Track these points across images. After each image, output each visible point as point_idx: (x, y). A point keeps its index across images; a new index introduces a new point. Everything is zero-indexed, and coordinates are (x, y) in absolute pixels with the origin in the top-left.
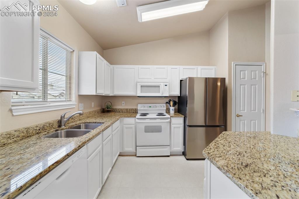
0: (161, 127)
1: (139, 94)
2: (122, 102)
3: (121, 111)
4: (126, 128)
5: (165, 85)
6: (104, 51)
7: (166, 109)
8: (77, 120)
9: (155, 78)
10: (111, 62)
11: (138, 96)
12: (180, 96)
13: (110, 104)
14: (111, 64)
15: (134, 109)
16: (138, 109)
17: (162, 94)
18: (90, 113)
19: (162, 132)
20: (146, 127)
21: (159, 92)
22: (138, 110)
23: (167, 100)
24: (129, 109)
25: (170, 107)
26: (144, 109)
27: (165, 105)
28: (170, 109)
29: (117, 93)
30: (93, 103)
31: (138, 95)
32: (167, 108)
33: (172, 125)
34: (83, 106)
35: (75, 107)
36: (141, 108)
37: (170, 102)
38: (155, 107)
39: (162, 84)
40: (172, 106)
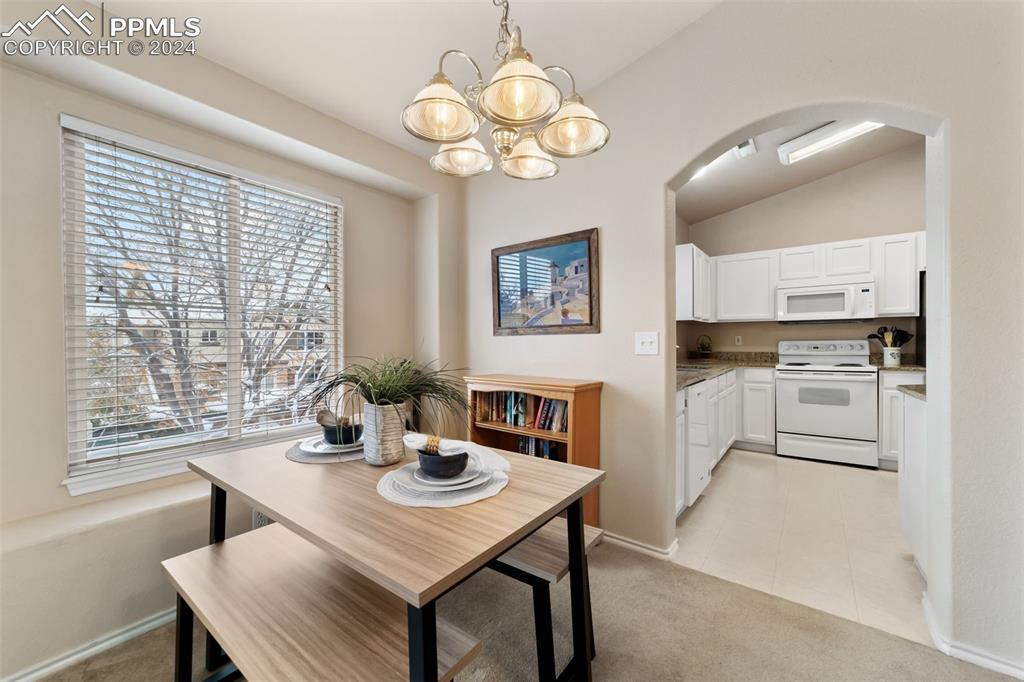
1: (782, 316)
2: (737, 337)
3: (733, 358)
4: (751, 389)
5: (863, 291)
6: (690, 227)
7: (868, 353)
9: (828, 276)
10: (711, 250)
11: (780, 322)
12: (918, 315)
13: (707, 340)
14: (710, 256)
15: (767, 353)
16: (780, 353)
17: (853, 313)
19: (850, 406)
20: (802, 391)
21: (844, 310)
22: (778, 355)
23: (874, 330)
24: (756, 354)
25: (885, 348)
26: (798, 353)
27: (866, 343)
28: (882, 354)
29: (727, 315)
31: (779, 320)
32: (875, 351)
33: (885, 391)
36: (788, 350)
37: (882, 334)
38: (832, 348)
39: (852, 288)
40: (889, 344)
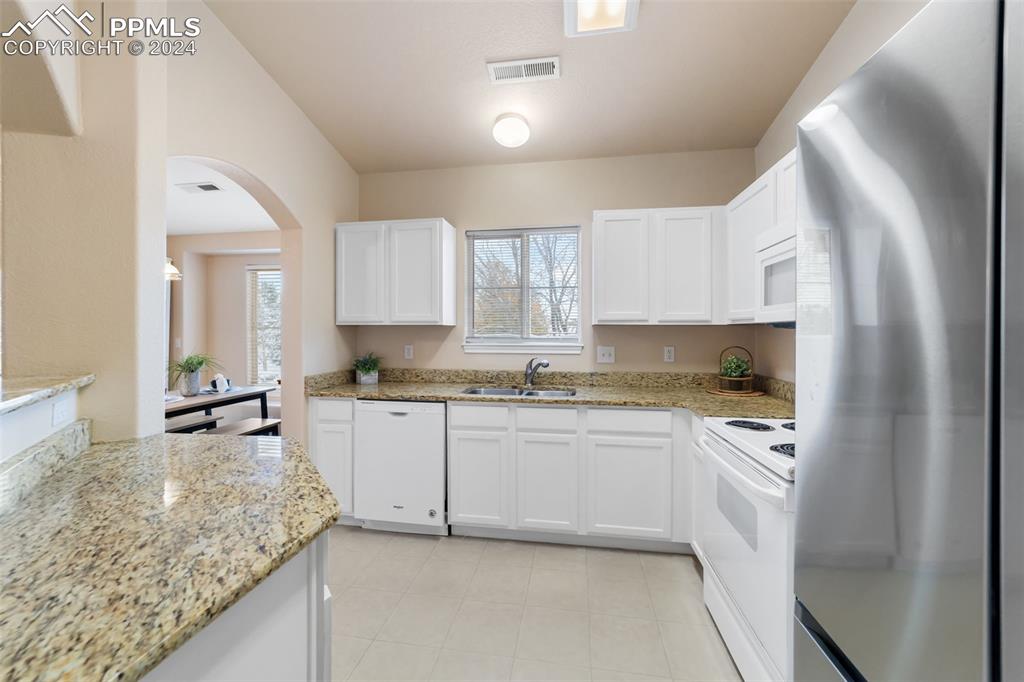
18: (642, 376)
30: (666, 349)
34: (613, 353)
35: (578, 353)
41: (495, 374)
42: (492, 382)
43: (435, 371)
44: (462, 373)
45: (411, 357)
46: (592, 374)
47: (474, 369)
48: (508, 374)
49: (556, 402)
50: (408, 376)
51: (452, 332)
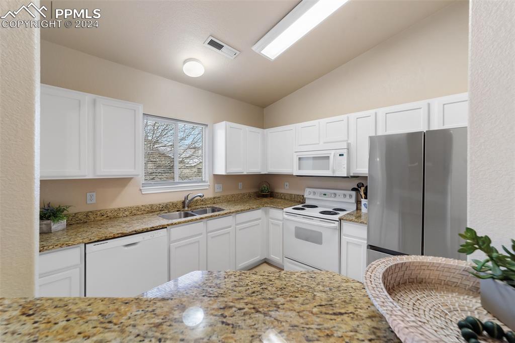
0: (320, 234)
2: (286, 183)
4: (273, 224)
5: (340, 155)
7: (355, 201)
8: (209, 202)
9: (325, 143)
14: (264, 128)
15: (300, 195)
16: (305, 196)
17: (333, 173)
18: (233, 196)
21: (329, 169)
22: (305, 198)
24: (295, 195)
25: (362, 199)
26: (314, 197)
27: (354, 193)
28: (361, 203)
29: (271, 170)
30: (240, 184)
31: (294, 174)
34: (221, 187)
35: (207, 188)
36: (310, 195)
38: (334, 195)
39: (333, 152)
41: (165, 205)
42: (163, 210)
43: (119, 209)
44: (142, 207)
45: (94, 201)
46: (214, 198)
47: (151, 203)
48: (173, 204)
49: (226, 214)
50: (92, 217)
51: (131, 181)
